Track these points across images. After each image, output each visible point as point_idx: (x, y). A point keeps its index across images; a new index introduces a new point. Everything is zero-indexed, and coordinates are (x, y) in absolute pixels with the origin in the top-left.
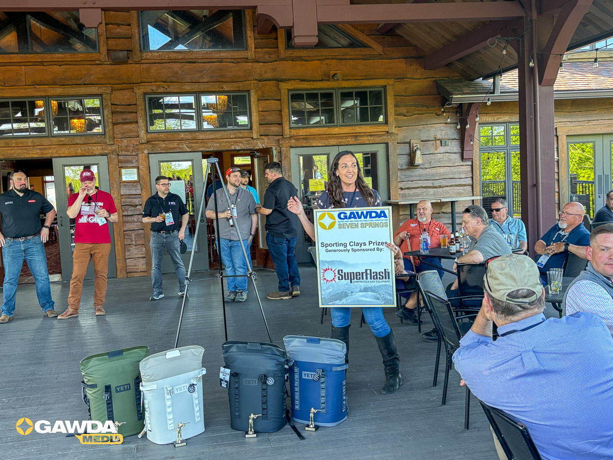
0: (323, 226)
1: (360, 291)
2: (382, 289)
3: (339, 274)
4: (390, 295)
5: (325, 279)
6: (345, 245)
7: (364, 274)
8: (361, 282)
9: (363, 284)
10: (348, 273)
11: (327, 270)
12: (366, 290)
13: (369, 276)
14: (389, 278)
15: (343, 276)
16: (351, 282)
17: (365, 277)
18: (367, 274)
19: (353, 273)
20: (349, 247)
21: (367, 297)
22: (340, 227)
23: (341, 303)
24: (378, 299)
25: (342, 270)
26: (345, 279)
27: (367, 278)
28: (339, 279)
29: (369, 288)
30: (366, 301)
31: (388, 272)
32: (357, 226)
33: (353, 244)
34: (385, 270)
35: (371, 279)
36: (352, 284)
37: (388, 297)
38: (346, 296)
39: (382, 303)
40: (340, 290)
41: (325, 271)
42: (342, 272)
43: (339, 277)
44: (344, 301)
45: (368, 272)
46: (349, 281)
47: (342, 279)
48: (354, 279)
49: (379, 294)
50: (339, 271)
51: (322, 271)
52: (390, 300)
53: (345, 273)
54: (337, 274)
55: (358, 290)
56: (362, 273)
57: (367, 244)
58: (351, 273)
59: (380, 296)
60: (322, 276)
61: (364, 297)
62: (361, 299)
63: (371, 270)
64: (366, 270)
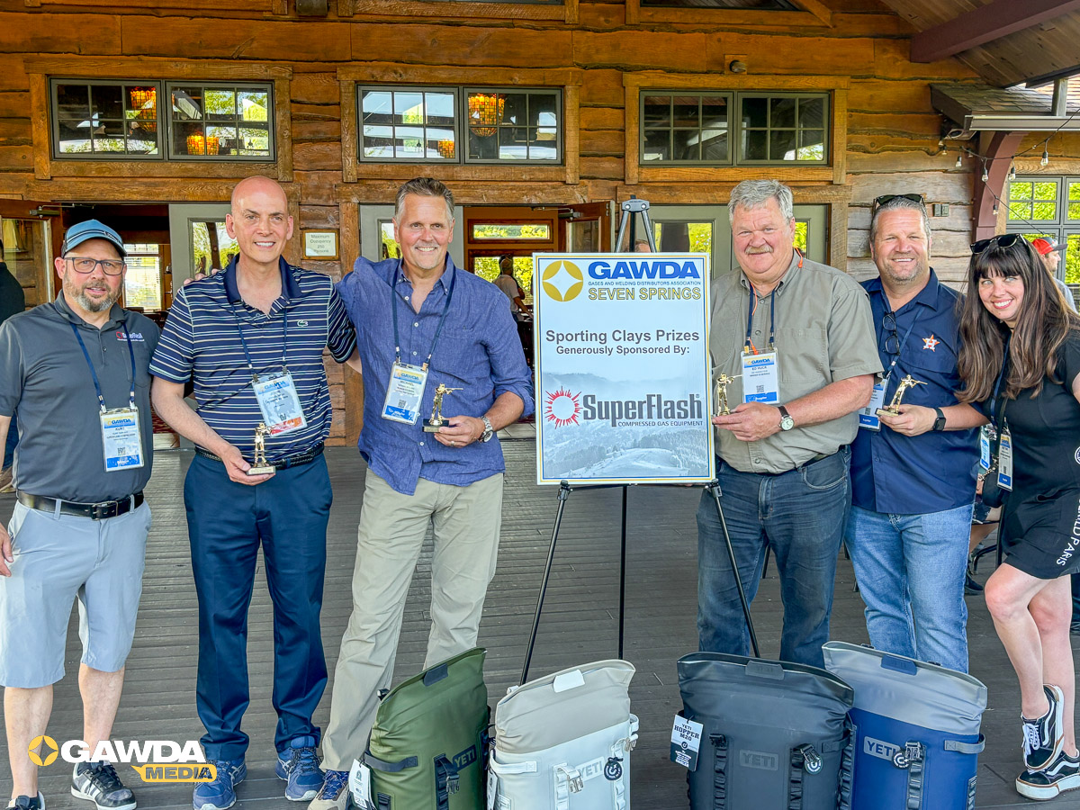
0: (554, 293)
1: (635, 446)
2: (683, 441)
3: (586, 404)
4: (700, 453)
5: (553, 416)
6: (603, 337)
7: (645, 406)
8: (637, 424)
9: (641, 429)
10: (607, 403)
11: (558, 395)
12: (647, 442)
13: (655, 410)
14: (700, 416)
15: (595, 409)
16: (614, 425)
17: (645, 413)
18: (650, 406)
19: (620, 403)
20: (611, 344)
21: (648, 460)
22: (593, 295)
23: (590, 473)
24: (674, 463)
25: (593, 397)
26: (601, 417)
27: (650, 416)
28: (586, 417)
29: (655, 438)
30: (646, 469)
31: (699, 403)
32: (631, 294)
33: (622, 336)
34: (692, 396)
35: (660, 417)
36: (616, 429)
37: (698, 460)
38: (602, 456)
39: (684, 473)
40: (587, 442)
41: (554, 397)
42: (593, 402)
43: (586, 413)
44: (596, 468)
45: (654, 401)
46: (610, 422)
47: (593, 417)
48: (620, 417)
49: (678, 452)
50: (586, 398)
51: (546, 397)
52: (702, 466)
53: (600, 403)
54: (581, 405)
55: (629, 444)
56: (641, 404)
57: (653, 336)
58: (613, 403)
59: (680, 456)
60: (545, 410)
61: (643, 459)
62: (635, 463)
63: (659, 397)
64: (649, 397)
